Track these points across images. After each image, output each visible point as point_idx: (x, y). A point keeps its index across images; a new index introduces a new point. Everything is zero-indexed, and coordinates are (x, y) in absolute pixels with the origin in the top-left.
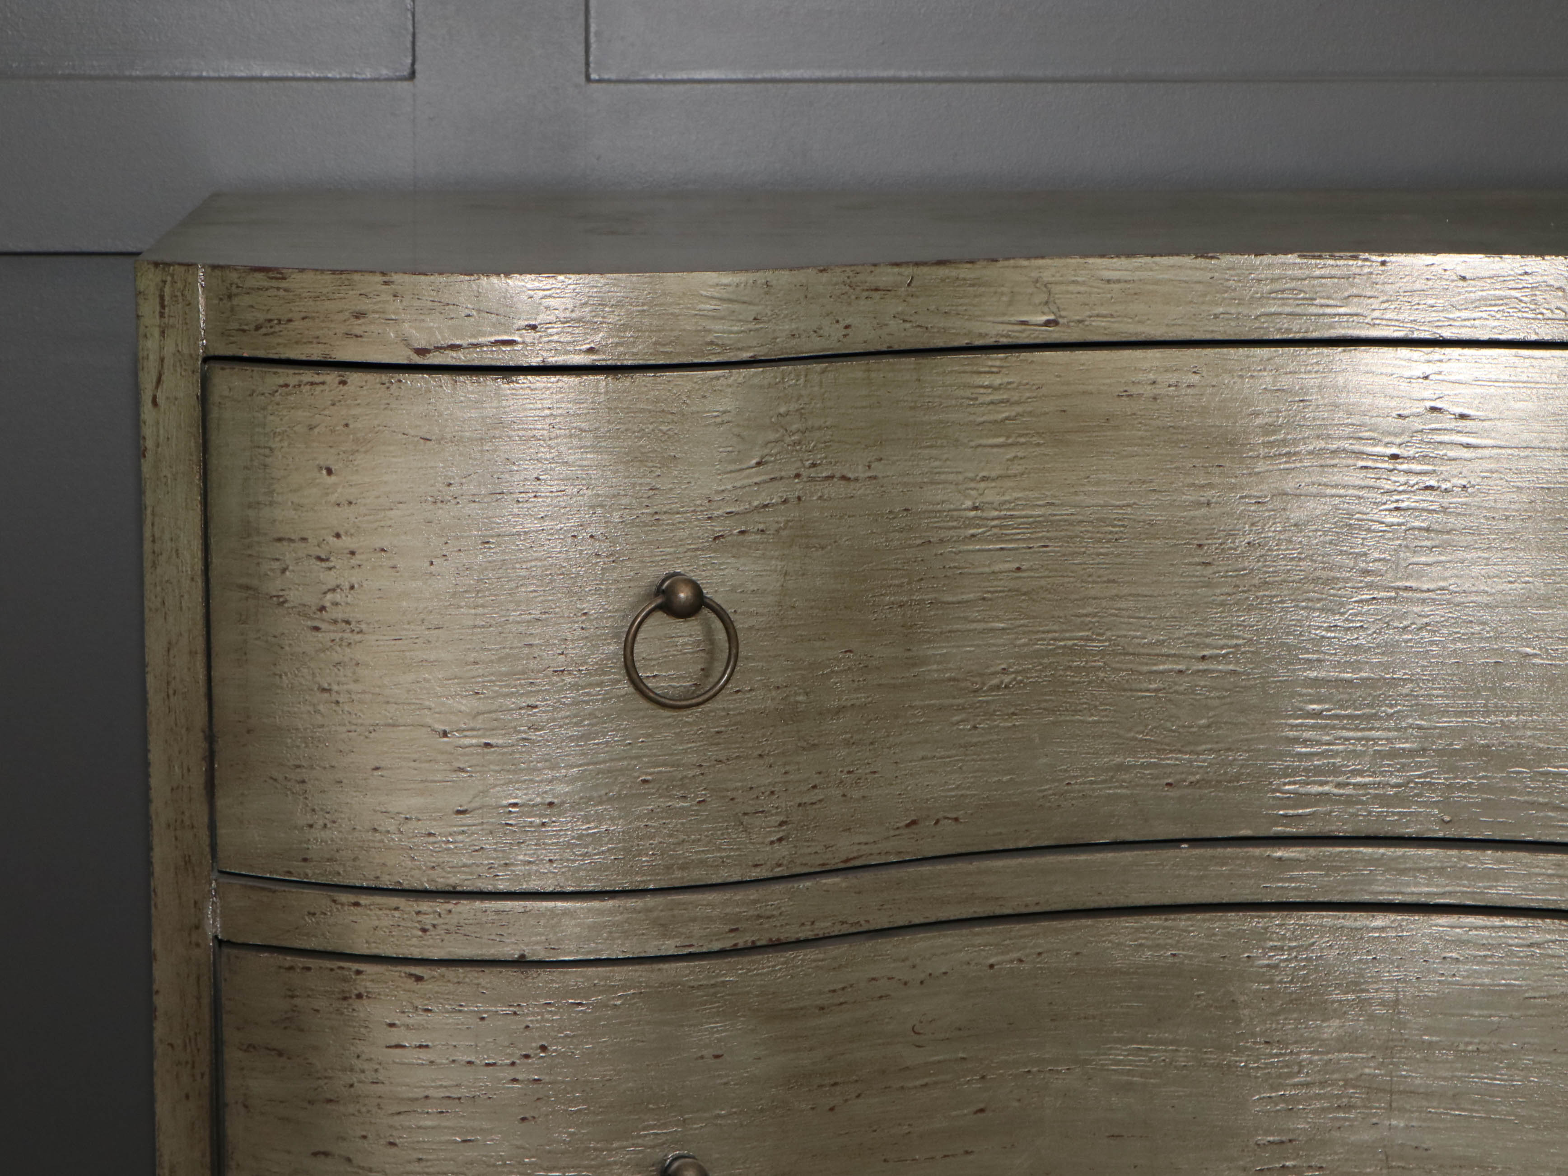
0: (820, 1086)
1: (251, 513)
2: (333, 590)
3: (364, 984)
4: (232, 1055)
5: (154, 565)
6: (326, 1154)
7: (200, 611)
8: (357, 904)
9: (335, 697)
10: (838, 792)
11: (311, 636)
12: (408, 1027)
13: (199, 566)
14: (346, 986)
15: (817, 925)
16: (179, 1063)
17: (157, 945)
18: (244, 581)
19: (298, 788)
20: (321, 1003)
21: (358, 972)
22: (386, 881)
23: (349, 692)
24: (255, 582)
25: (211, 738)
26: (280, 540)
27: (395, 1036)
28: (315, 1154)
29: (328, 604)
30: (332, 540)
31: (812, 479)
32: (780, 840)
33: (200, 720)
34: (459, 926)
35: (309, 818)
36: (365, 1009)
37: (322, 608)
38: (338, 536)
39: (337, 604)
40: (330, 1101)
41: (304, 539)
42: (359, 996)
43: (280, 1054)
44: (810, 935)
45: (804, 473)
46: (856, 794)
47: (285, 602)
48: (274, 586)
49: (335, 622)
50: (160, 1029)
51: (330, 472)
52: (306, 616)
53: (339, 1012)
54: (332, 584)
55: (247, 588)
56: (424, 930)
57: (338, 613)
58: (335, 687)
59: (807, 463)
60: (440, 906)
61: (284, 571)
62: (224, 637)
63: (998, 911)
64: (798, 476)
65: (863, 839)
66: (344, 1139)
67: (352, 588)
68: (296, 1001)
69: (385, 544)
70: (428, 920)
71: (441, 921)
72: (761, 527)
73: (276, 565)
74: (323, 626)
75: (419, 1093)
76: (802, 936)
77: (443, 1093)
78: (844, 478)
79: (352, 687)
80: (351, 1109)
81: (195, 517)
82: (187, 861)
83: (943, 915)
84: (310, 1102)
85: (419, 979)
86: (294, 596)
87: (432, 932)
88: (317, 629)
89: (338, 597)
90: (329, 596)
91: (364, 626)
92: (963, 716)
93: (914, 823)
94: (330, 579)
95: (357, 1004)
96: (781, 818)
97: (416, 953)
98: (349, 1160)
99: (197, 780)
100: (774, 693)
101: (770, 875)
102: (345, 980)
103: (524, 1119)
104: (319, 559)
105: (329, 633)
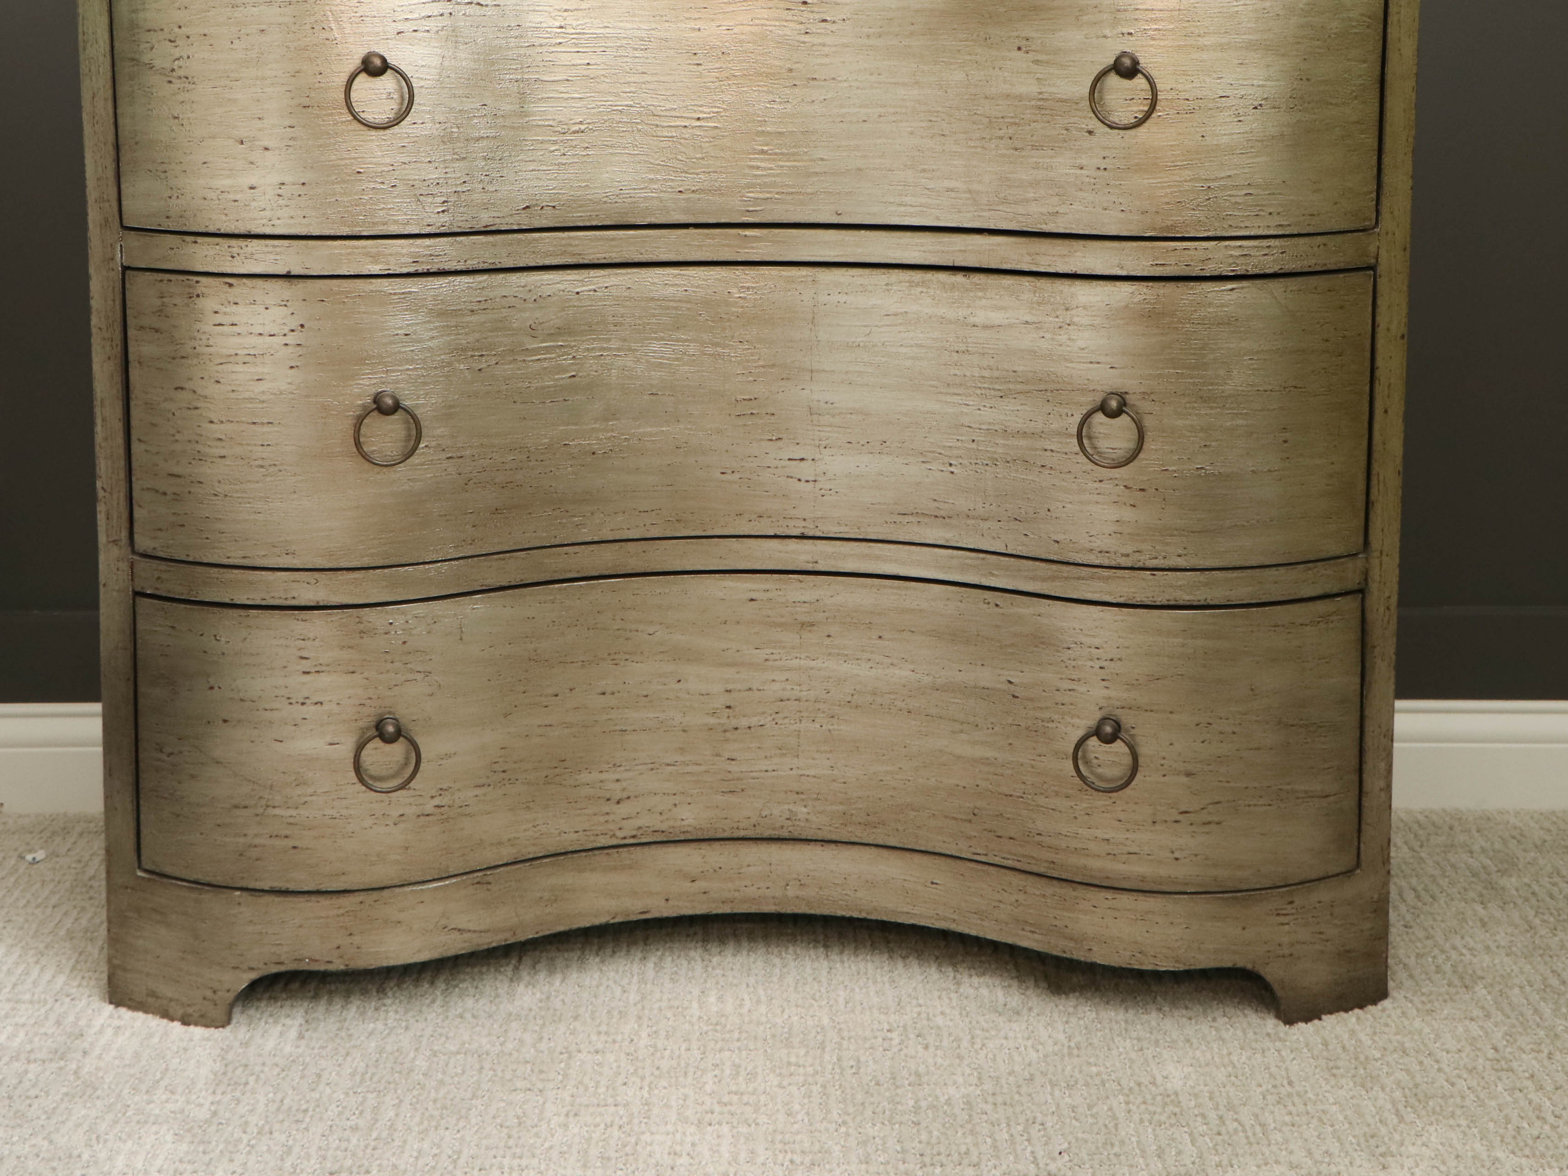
0: (473, 356)
1: (133, 15)
2: (178, 59)
3: (200, 289)
4: (131, 333)
5: (85, 49)
6: (182, 388)
7: (109, 74)
8: (196, 242)
9: (181, 121)
10: (481, 186)
11: (167, 86)
12: (225, 313)
13: (108, 48)
14: (191, 290)
15: (469, 262)
16: (104, 339)
17: (92, 271)
18: (132, 55)
19: (163, 175)
20: (177, 301)
21: (197, 282)
22: (212, 229)
23: (189, 118)
24: (137, 56)
25: (117, 147)
26: (149, 31)
27: (219, 319)
28: (176, 389)
29: (176, 68)
30: (177, 30)
32: (443, 211)
33: (111, 138)
34: (252, 254)
35: (169, 193)
36: (202, 303)
37: (173, 70)
38: (180, 27)
39: (181, 67)
40: (183, 357)
41: (162, 30)
42: (198, 296)
43: (157, 331)
44: (464, 268)
46: (491, 188)
47: (153, 67)
48: (145, 59)
49: (180, 78)
50: (94, 321)
52: (165, 75)
53: (187, 305)
54: (177, 55)
55: (133, 59)
56: (233, 257)
57: (181, 73)
58: (181, 116)
60: (241, 242)
61: (152, 49)
62: (122, 89)
63: (581, 261)
65: (496, 215)
66: (191, 379)
67: (189, 57)
68: (164, 300)
69: (206, 32)
70: (235, 250)
71: (241, 251)
72: (427, 28)
73: (148, 45)
74: (174, 80)
75: (233, 352)
76: (459, 268)
77: (246, 352)
79: (190, 115)
80: (195, 361)
81: (105, 19)
82: (107, 221)
83: (548, 262)
84: (174, 358)
85: (231, 285)
86: (158, 63)
87: (237, 258)
88: (170, 82)
89: (181, 63)
90: (177, 63)
91: (195, 80)
92: (556, 147)
93: (527, 207)
94: (177, 53)
95: (197, 301)
96: (444, 199)
97: (229, 271)
98: (195, 392)
99: (110, 174)
100: (438, 126)
101: (438, 231)
102: (190, 287)
103: (292, 367)
104: (170, 41)
105: (177, 84)
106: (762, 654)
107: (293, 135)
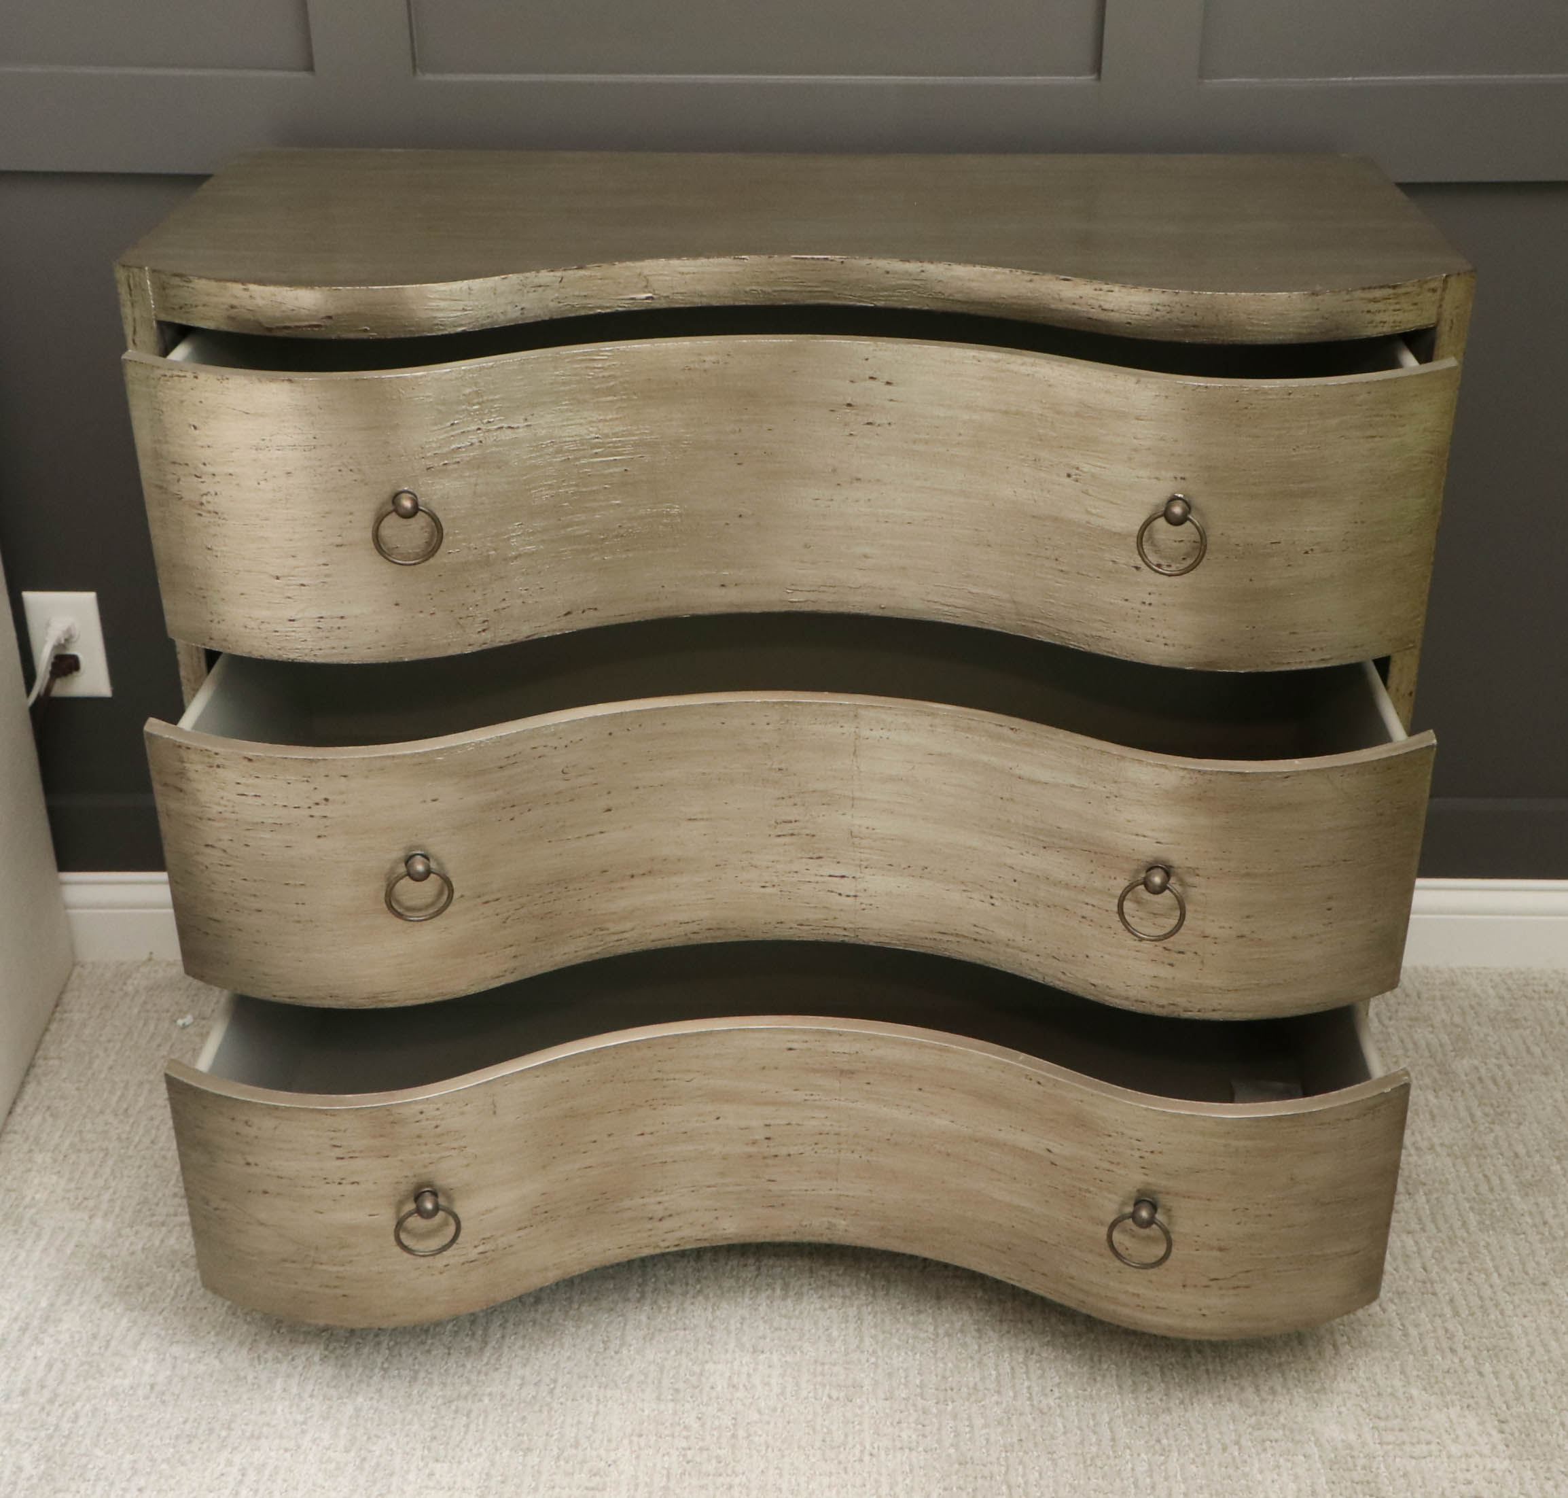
1: (158, 446)
2: (206, 494)
9: (215, 554)
11: (198, 518)
18: (159, 483)
19: (202, 600)
20: (198, 768)
23: (222, 551)
24: (165, 485)
26: (174, 463)
28: (205, 846)
29: (204, 501)
30: (201, 466)
31: (489, 431)
32: (484, 630)
35: (209, 617)
37: (202, 504)
38: (204, 464)
39: (209, 502)
41: (187, 464)
45: (483, 427)
46: (531, 601)
47: (181, 498)
48: (174, 489)
49: (210, 512)
51: (195, 428)
52: (194, 507)
54: (205, 491)
55: (161, 487)
57: (210, 507)
58: (214, 548)
59: (485, 421)
61: (178, 481)
64: (479, 429)
65: (538, 622)
67: (216, 494)
69: (231, 471)
72: (458, 460)
73: (174, 477)
74: (204, 514)
78: (510, 427)
79: (224, 548)
86: (187, 496)
88: (200, 515)
89: (209, 498)
90: (205, 497)
91: (226, 516)
93: (569, 612)
94: (204, 488)
96: (484, 618)
104: (196, 476)
105: (207, 518)
106: (800, 1096)
107: (327, 572)
